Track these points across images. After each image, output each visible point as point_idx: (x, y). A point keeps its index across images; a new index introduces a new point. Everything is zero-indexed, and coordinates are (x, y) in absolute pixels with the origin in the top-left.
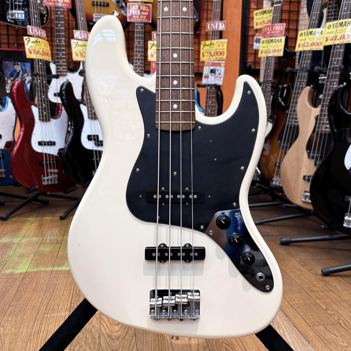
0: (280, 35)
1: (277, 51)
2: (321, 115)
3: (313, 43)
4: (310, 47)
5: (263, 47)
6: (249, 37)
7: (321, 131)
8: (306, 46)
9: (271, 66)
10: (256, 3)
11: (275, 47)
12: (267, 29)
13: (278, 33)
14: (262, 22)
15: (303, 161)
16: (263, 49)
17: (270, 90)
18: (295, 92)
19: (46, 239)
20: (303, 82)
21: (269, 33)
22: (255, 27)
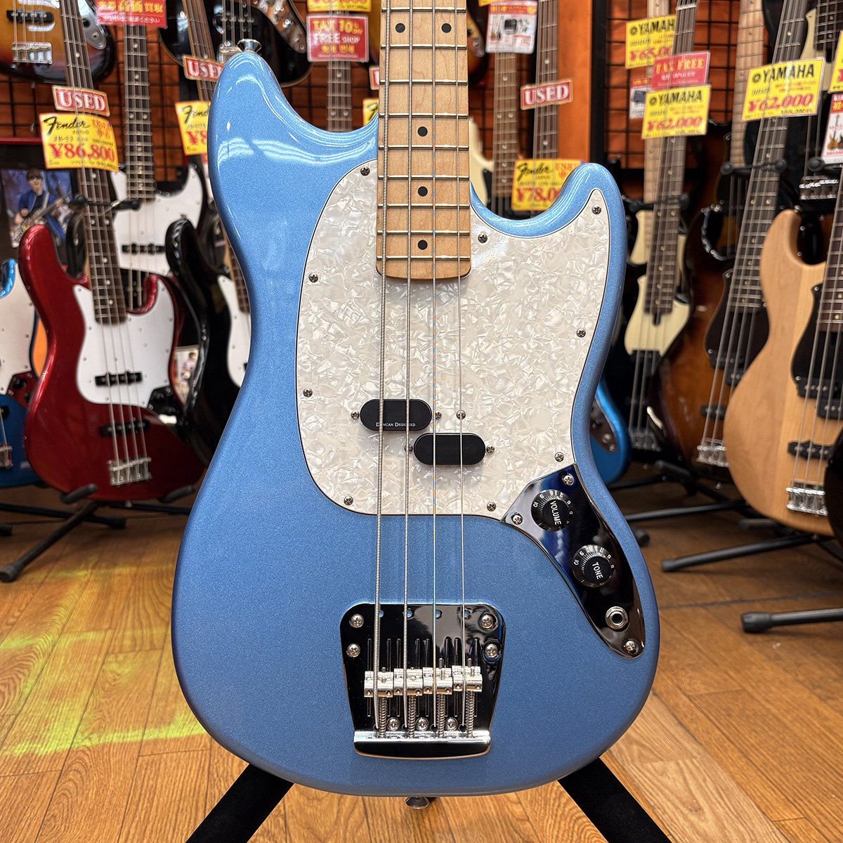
0: (697, 81)
1: (689, 122)
2: (830, 284)
3: (791, 97)
4: (782, 109)
5: (653, 114)
6: (612, 90)
7: (832, 324)
8: (772, 107)
9: (675, 161)
10: (627, 6)
11: (683, 112)
12: (662, 68)
13: (691, 78)
14: (646, 52)
15: (784, 403)
16: (653, 119)
17: (676, 219)
18: (747, 225)
19: (123, 637)
20: (767, 197)
21: (668, 77)
22: (630, 64)
